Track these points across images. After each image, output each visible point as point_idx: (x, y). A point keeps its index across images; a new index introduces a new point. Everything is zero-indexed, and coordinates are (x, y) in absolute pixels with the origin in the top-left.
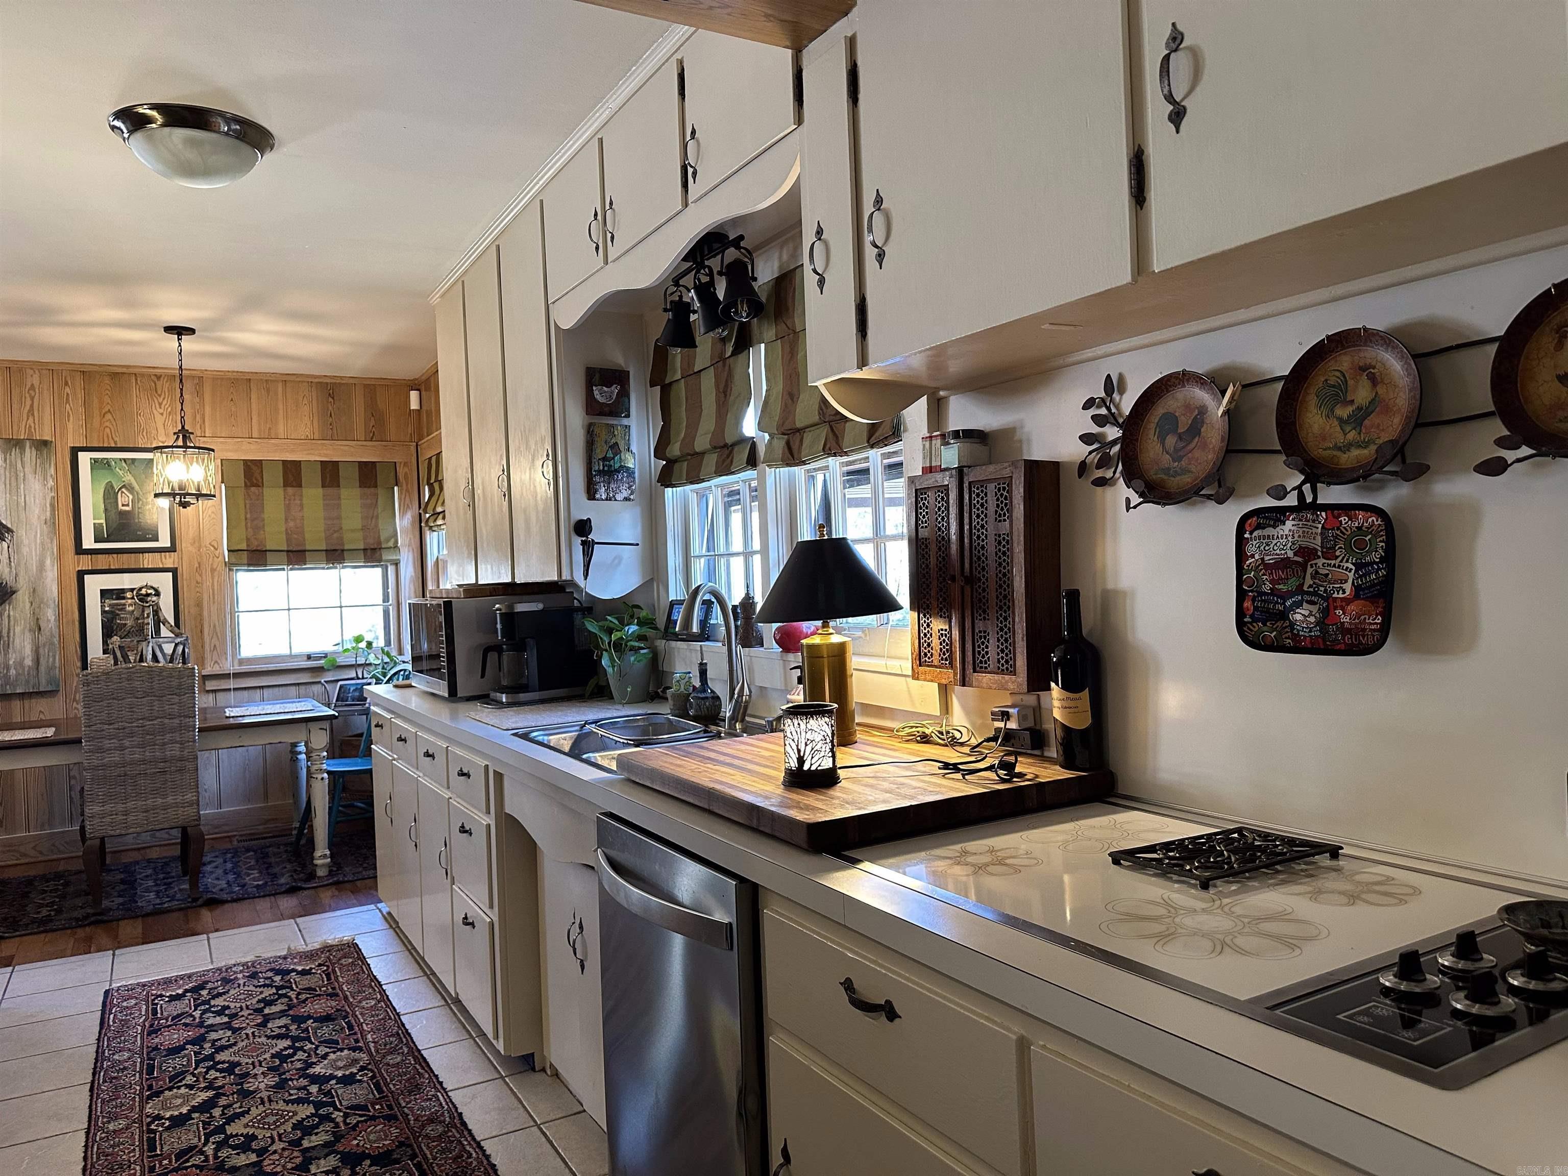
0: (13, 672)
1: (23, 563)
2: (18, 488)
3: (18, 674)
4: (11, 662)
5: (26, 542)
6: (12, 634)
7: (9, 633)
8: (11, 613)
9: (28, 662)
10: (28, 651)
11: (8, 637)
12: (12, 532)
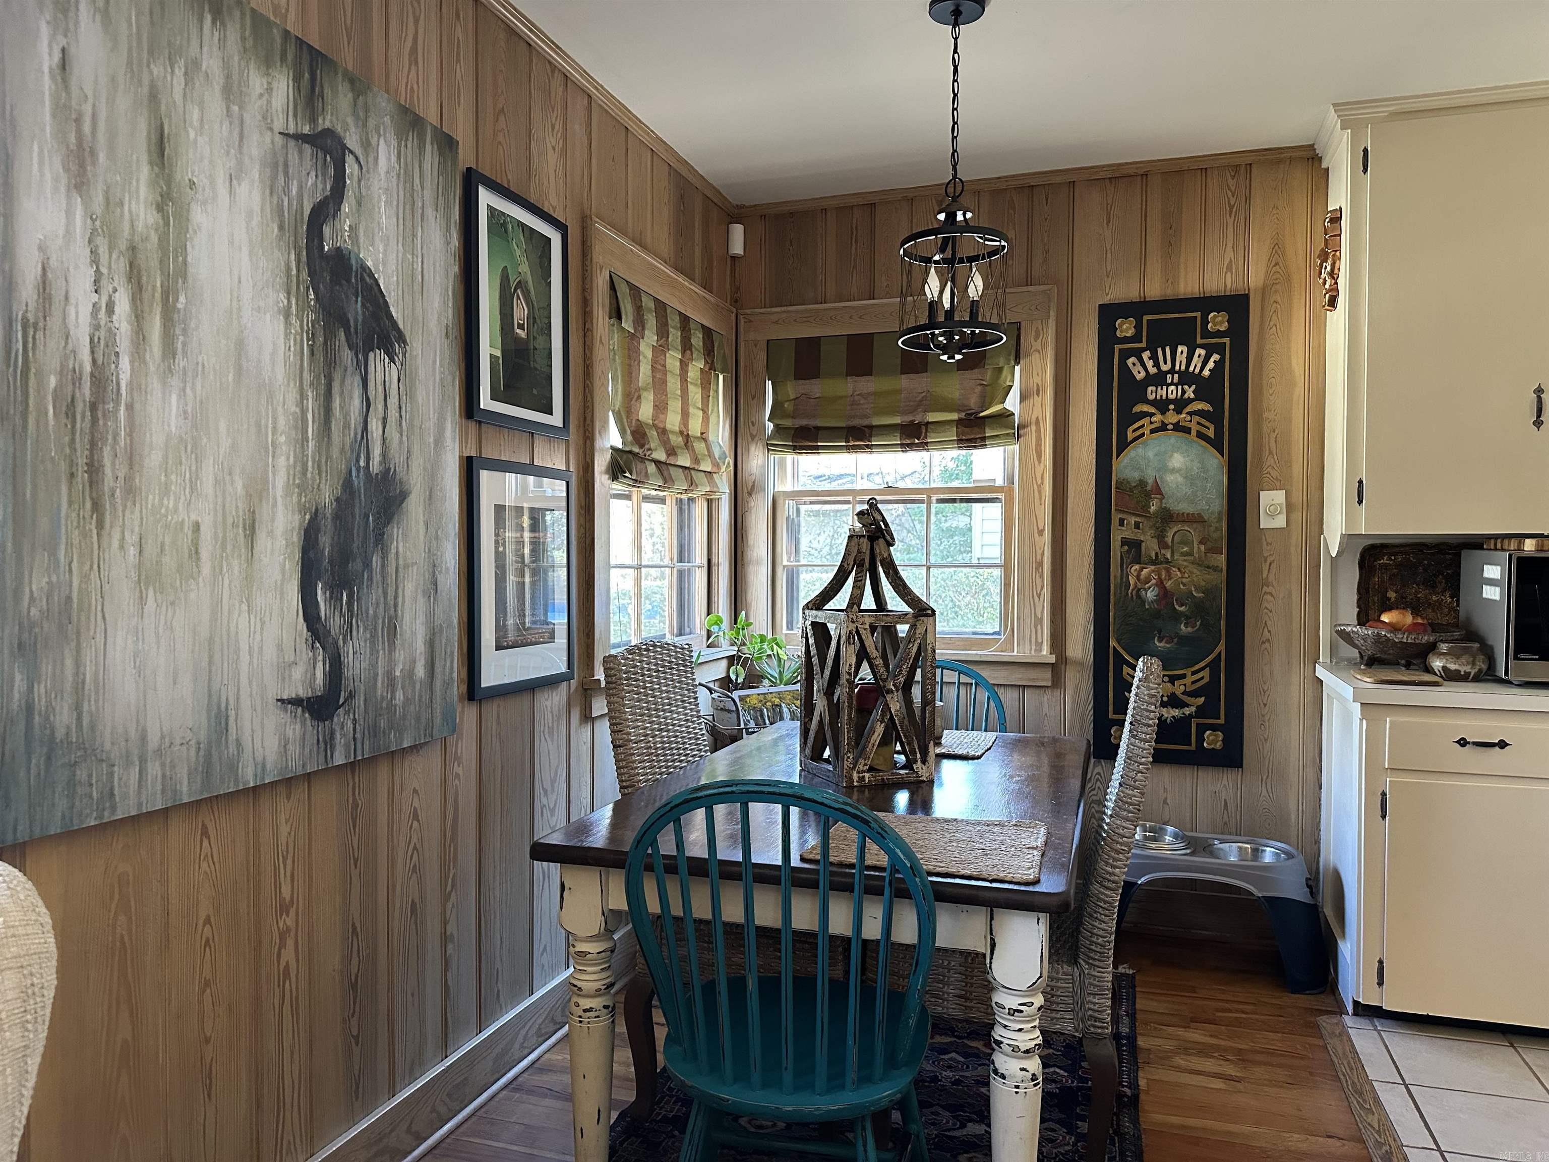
0: (400, 695)
1: (417, 423)
2: (414, 236)
3: (407, 701)
4: (398, 674)
5: (422, 374)
6: (400, 600)
7: (396, 597)
8: (401, 549)
9: (420, 671)
10: (420, 646)
11: (396, 605)
12: (405, 342)
